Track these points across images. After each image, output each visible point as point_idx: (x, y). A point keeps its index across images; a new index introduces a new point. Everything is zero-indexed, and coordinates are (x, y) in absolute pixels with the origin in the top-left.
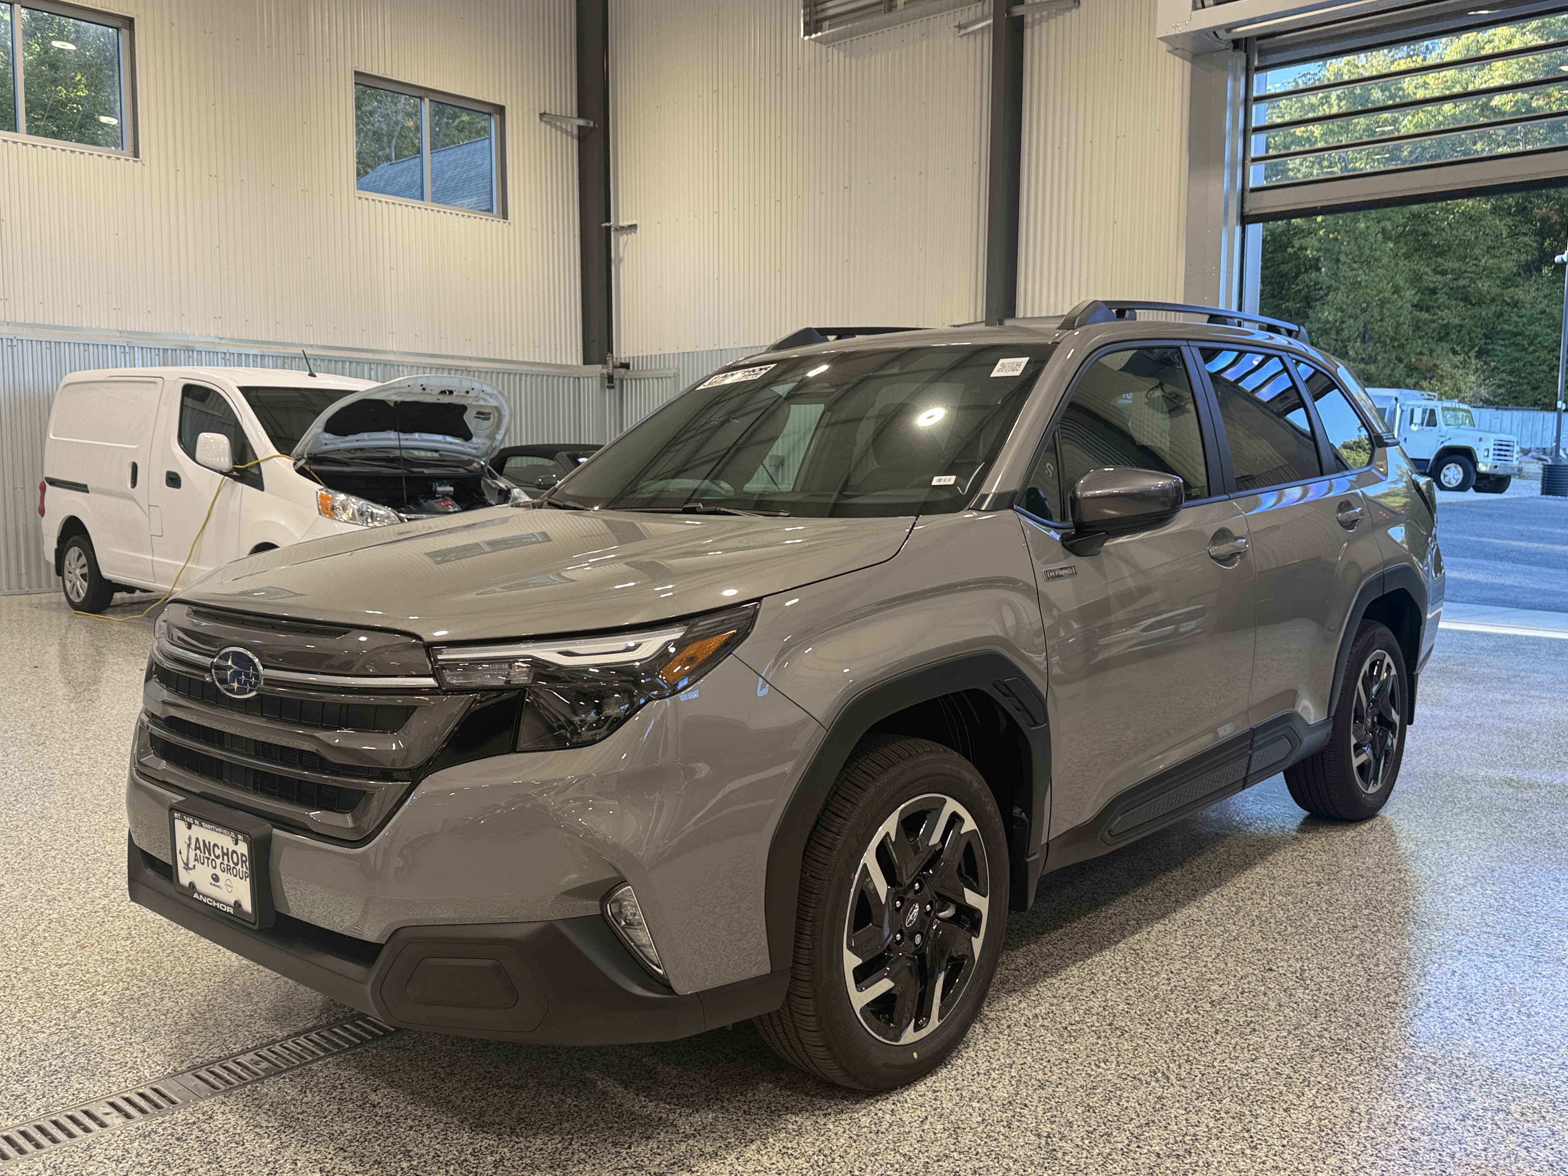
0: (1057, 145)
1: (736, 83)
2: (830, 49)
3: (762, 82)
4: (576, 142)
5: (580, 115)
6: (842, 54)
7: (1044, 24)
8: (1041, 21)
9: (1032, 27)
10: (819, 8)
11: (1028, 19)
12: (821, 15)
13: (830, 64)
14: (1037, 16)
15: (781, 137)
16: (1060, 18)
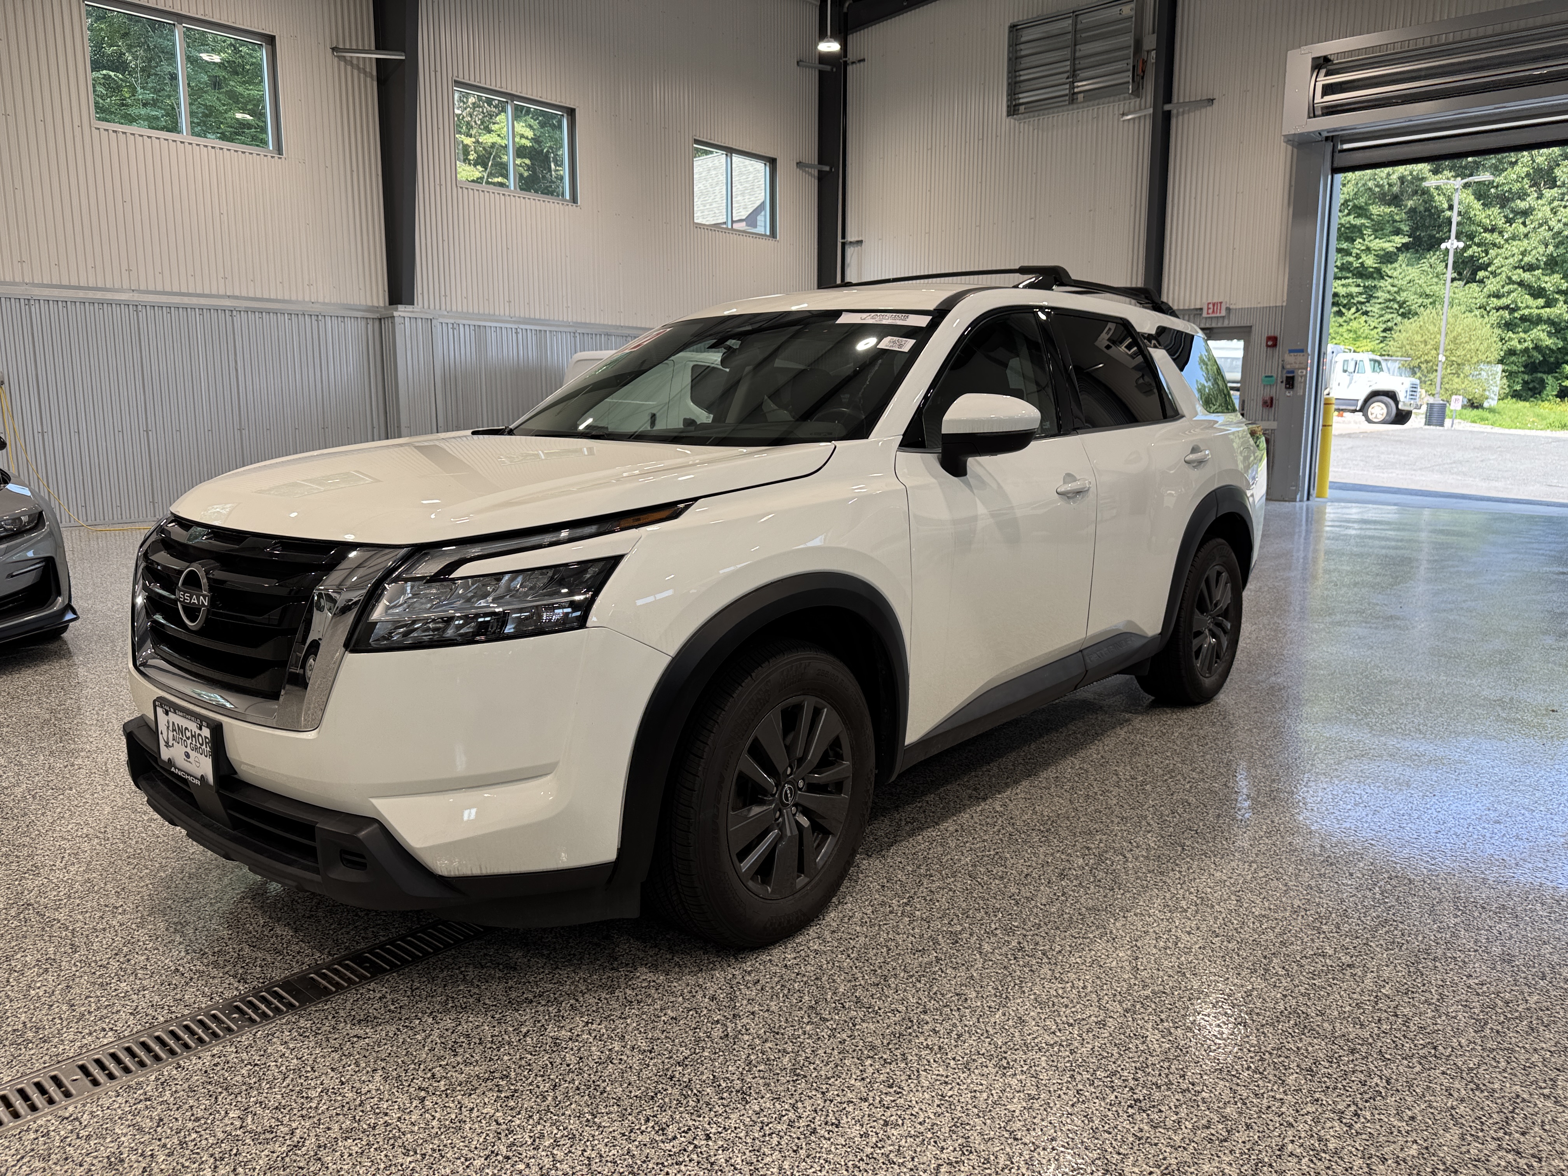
0: (1193, 196)
1: (946, 144)
2: (1022, 125)
3: (968, 144)
4: (816, 181)
5: (819, 163)
6: (1031, 128)
7: (1186, 116)
8: (1183, 113)
9: (1177, 117)
10: (1017, 96)
11: (1174, 112)
12: (1017, 102)
13: (1021, 134)
14: (1181, 110)
15: (981, 183)
16: (1198, 113)
